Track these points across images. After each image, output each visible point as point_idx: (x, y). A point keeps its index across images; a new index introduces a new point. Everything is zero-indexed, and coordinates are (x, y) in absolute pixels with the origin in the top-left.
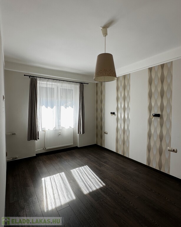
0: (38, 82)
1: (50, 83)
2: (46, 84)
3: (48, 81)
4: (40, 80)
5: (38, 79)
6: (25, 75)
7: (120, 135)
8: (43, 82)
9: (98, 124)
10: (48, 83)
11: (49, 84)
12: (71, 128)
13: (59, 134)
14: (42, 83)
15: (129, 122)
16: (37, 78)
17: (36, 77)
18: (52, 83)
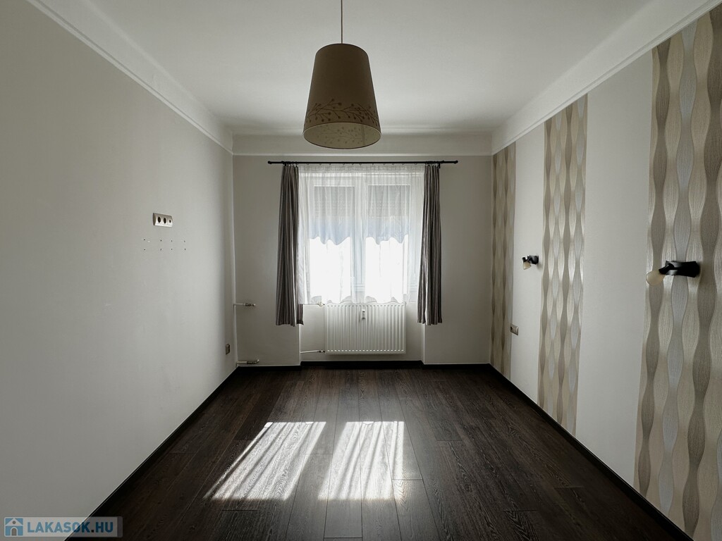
0: (302, 175)
1: (333, 175)
2: (323, 178)
3: (327, 170)
4: (306, 171)
5: (301, 167)
6: (269, 162)
7: (552, 345)
8: (314, 175)
9: (496, 298)
10: (328, 175)
11: (331, 178)
12: (396, 301)
13: (362, 317)
14: (311, 177)
15: (581, 296)
16: (298, 165)
17: (296, 163)
18: (338, 175)
